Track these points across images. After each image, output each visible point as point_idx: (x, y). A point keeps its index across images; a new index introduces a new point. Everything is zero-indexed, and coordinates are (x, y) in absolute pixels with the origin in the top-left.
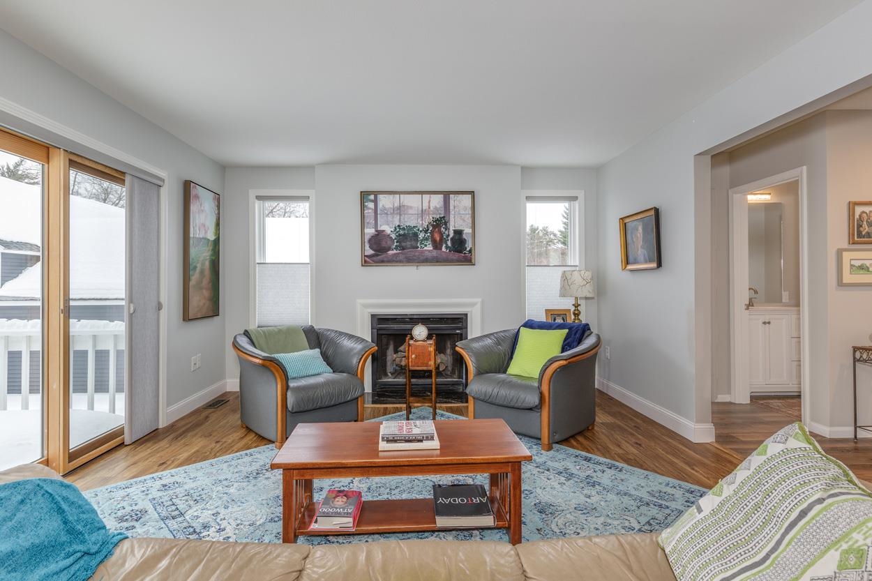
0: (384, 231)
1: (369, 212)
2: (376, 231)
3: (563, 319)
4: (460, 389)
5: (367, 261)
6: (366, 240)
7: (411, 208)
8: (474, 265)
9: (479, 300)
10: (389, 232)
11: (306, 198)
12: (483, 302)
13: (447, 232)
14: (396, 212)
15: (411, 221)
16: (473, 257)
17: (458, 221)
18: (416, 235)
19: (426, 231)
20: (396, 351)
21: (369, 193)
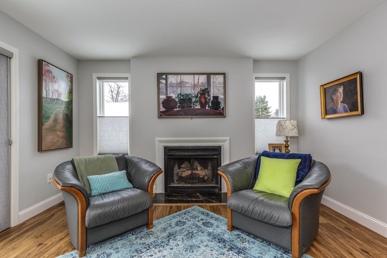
0: (171, 97)
1: (162, 86)
2: (167, 97)
3: (280, 150)
4: (217, 190)
5: (162, 115)
6: (161, 102)
7: (187, 83)
8: (225, 117)
9: (228, 138)
10: (174, 98)
11: (127, 78)
12: (230, 139)
13: (209, 98)
14: (178, 86)
15: (188, 91)
16: (224, 112)
17: (216, 91)
18: (190, 99)
19: (196, 97)
20: (179, 168)
21: (163, 74)
